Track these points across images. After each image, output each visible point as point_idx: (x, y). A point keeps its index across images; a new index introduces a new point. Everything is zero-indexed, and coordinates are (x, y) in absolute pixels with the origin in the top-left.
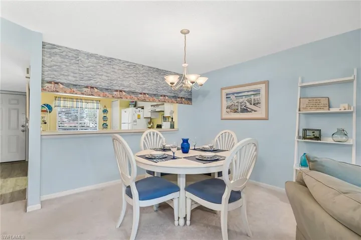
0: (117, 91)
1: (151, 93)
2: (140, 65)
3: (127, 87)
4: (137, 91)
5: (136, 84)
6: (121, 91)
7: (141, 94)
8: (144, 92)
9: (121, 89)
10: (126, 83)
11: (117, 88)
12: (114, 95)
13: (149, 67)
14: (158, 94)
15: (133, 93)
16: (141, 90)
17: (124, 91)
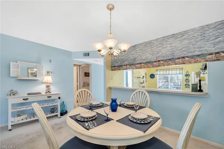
0: (138, 64)
1: (165, 59)
2: (154, 40)
3: (145, 60)
4: (152, 60)
5: (151, 56)
6: (141, 63)
7: (156, 62)
8: (158, 59)
9: (141, 62)
10: (144, 57)
11: (138, 62)
12: (137, 67)
13: (162, 38)
14: (174, 57)
15: (149, 62)
16: (156, 59)
17: (143, 63)
